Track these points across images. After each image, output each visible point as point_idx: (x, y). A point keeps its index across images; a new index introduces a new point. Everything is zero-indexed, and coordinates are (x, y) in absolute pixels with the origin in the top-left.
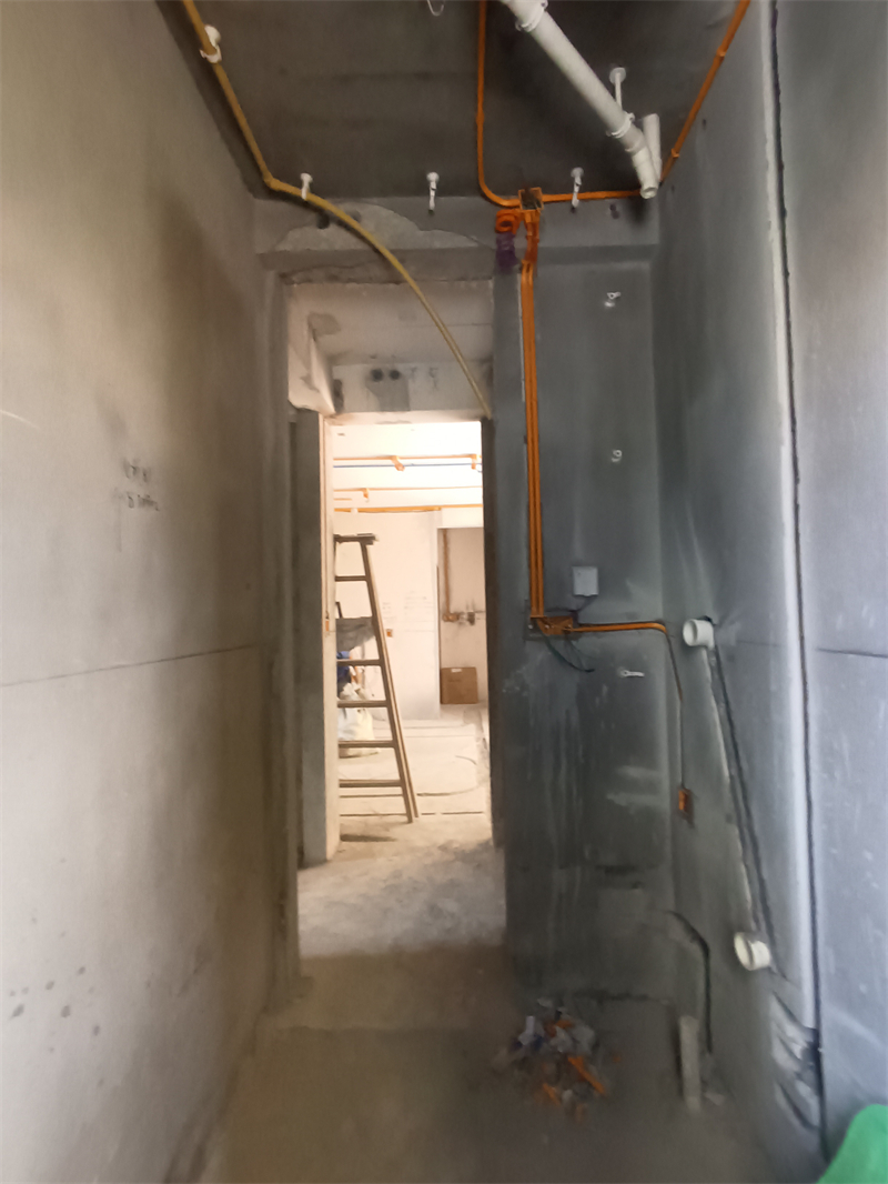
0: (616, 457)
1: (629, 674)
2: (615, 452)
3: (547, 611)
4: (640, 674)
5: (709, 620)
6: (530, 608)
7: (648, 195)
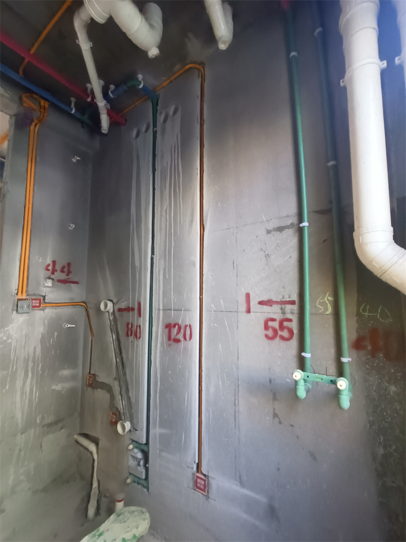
0: (71, 227)
1: (69, 326)
2: (72, 225)
3: (27, 295)
4: (74, 326)
5: (112, 301)
6: (17, 294)
7: (103, 132)
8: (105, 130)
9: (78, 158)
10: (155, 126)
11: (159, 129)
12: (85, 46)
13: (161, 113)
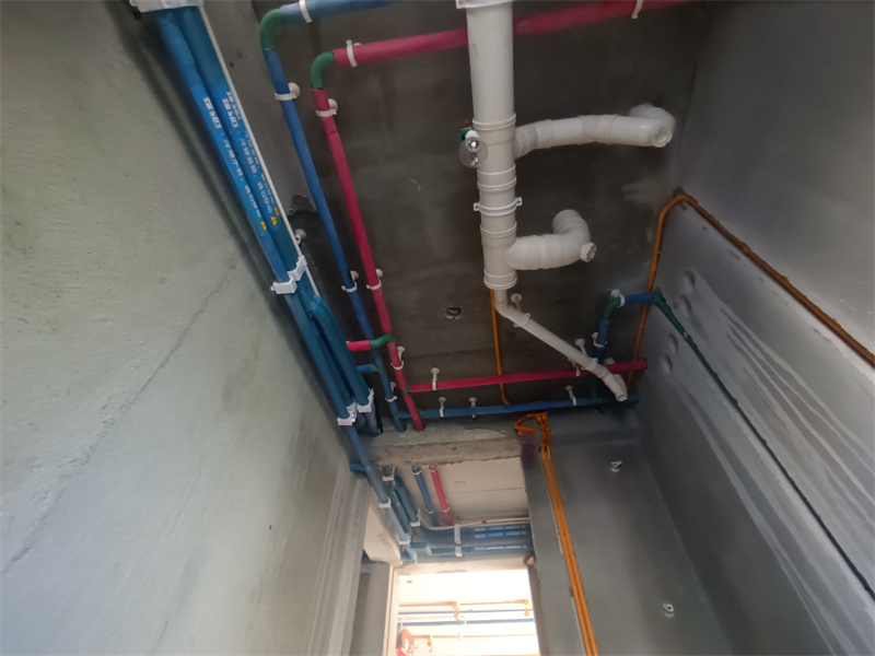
2: (665, 605)
7: (621, 400)
8: (621, 396)
9: (618, 463)
10: (682, 331)
11: (690, 330)
12: (523, 321)
13: (676, 306)
